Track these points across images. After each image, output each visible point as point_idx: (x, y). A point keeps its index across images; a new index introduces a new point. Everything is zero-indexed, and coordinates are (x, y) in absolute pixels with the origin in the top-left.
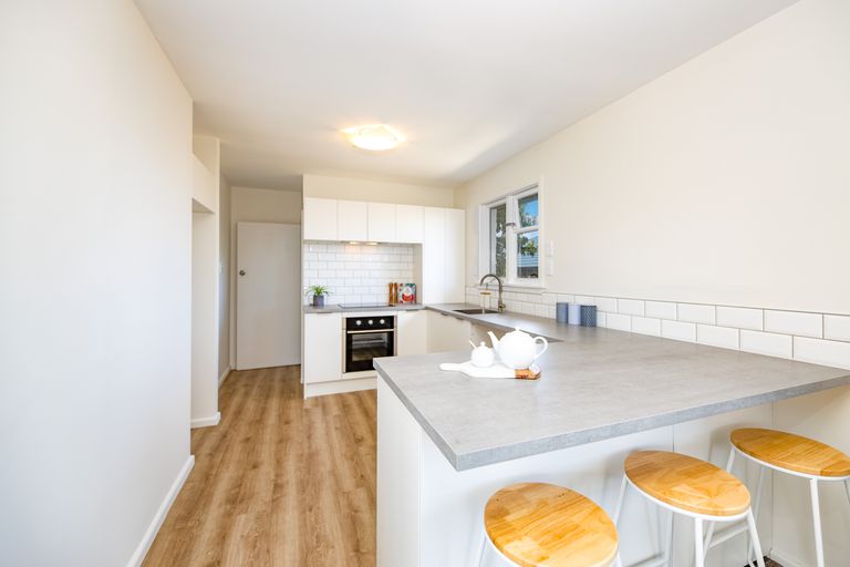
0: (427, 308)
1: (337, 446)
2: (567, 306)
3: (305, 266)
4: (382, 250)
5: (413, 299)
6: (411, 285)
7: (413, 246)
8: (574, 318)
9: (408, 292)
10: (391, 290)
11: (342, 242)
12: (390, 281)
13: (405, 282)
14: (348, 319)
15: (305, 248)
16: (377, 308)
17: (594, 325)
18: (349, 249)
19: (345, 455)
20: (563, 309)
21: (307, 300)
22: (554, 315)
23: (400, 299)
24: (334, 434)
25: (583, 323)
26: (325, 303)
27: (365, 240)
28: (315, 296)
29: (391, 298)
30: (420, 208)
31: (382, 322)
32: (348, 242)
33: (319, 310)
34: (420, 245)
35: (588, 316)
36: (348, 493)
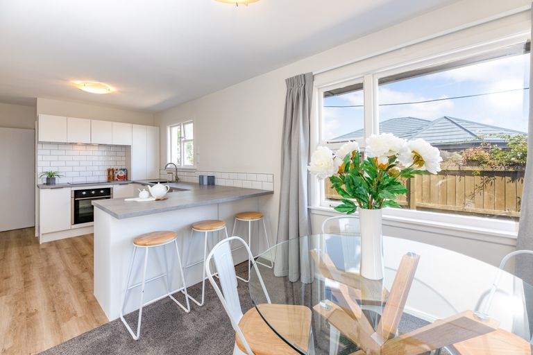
0: (134, 182)
1: (69, 260)
2: (203, 176)
3: (39, 158)
4: (103, 149)
5: (125, 178)
6: (124, 170)
7: (125, 146)
8: (205, 182)
9: (122, 174)
10: (109, 172)
11: (71, 144)
12: (109, 167)
13: (119, 168)
14: (75, 191)
15: (39, 147)
16: (99, 183)
17: (213, 184)
18: (76, 148)
19: (75, 263)
20: (201, 178)
21: (41, 181)
22: (197, 181)
23: (116, 178)
24: (66, 257)
25: (209, 184)
26: (57, 182)
27: (90, 142)
28: (47, 178)
29: (109, 178)
30: (129, 125)
31: (102, 191)
32: (76, 144)
33: (53, 187)
34: (129, 147)
35: (211, 180)
36: (77, 276)
